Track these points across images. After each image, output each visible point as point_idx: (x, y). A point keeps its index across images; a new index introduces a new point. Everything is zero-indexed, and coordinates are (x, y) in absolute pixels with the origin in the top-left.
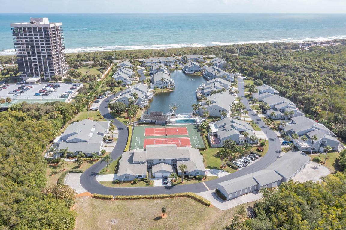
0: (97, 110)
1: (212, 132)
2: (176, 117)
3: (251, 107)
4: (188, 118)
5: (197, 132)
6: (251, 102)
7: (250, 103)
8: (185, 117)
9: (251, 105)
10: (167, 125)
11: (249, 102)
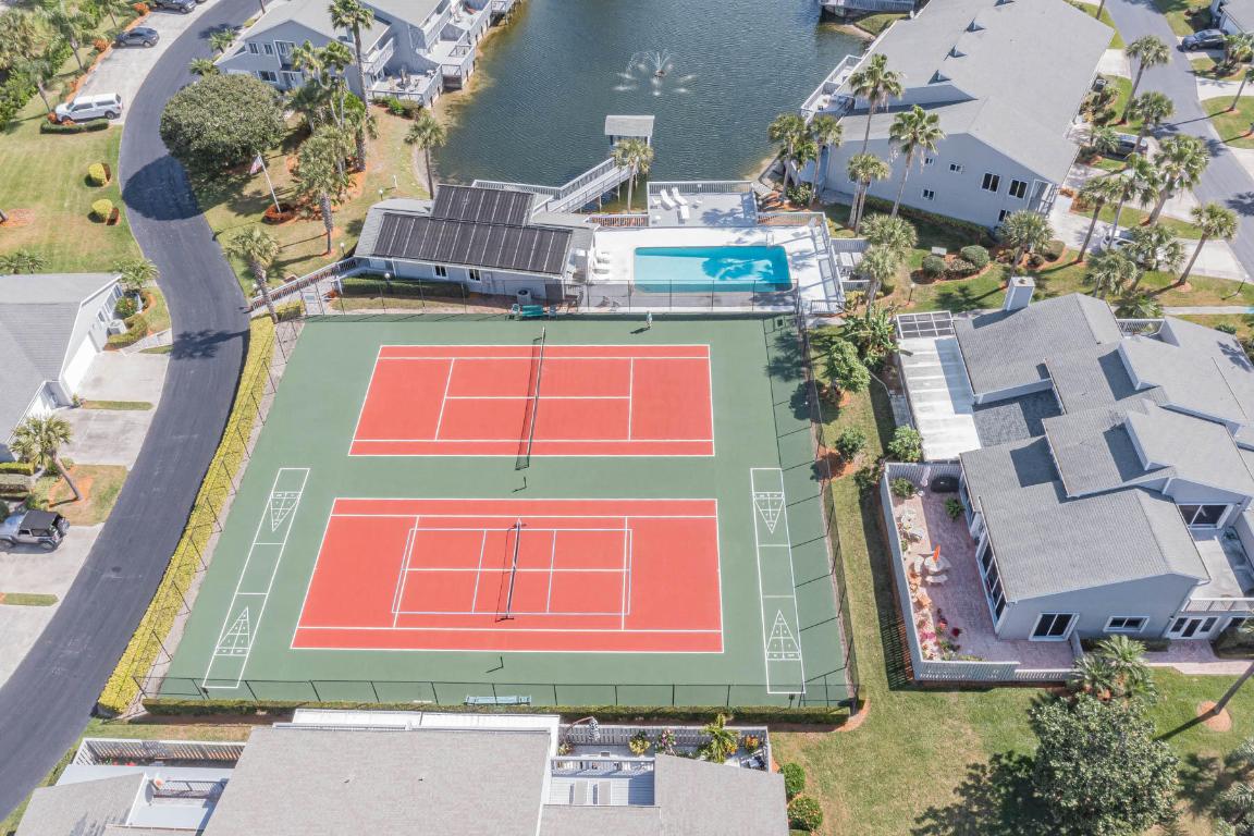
0: (104, 127)
1: (921, 461)
2: (643, 223)
3: (1217, 111)
4: (739, 224)
5: (788, 413)
6: (1204, 55)
7: (1203, 74)
8: (712, 219)
9: (1208, 91)
10: (563, 310)
11: (1191, 56)
